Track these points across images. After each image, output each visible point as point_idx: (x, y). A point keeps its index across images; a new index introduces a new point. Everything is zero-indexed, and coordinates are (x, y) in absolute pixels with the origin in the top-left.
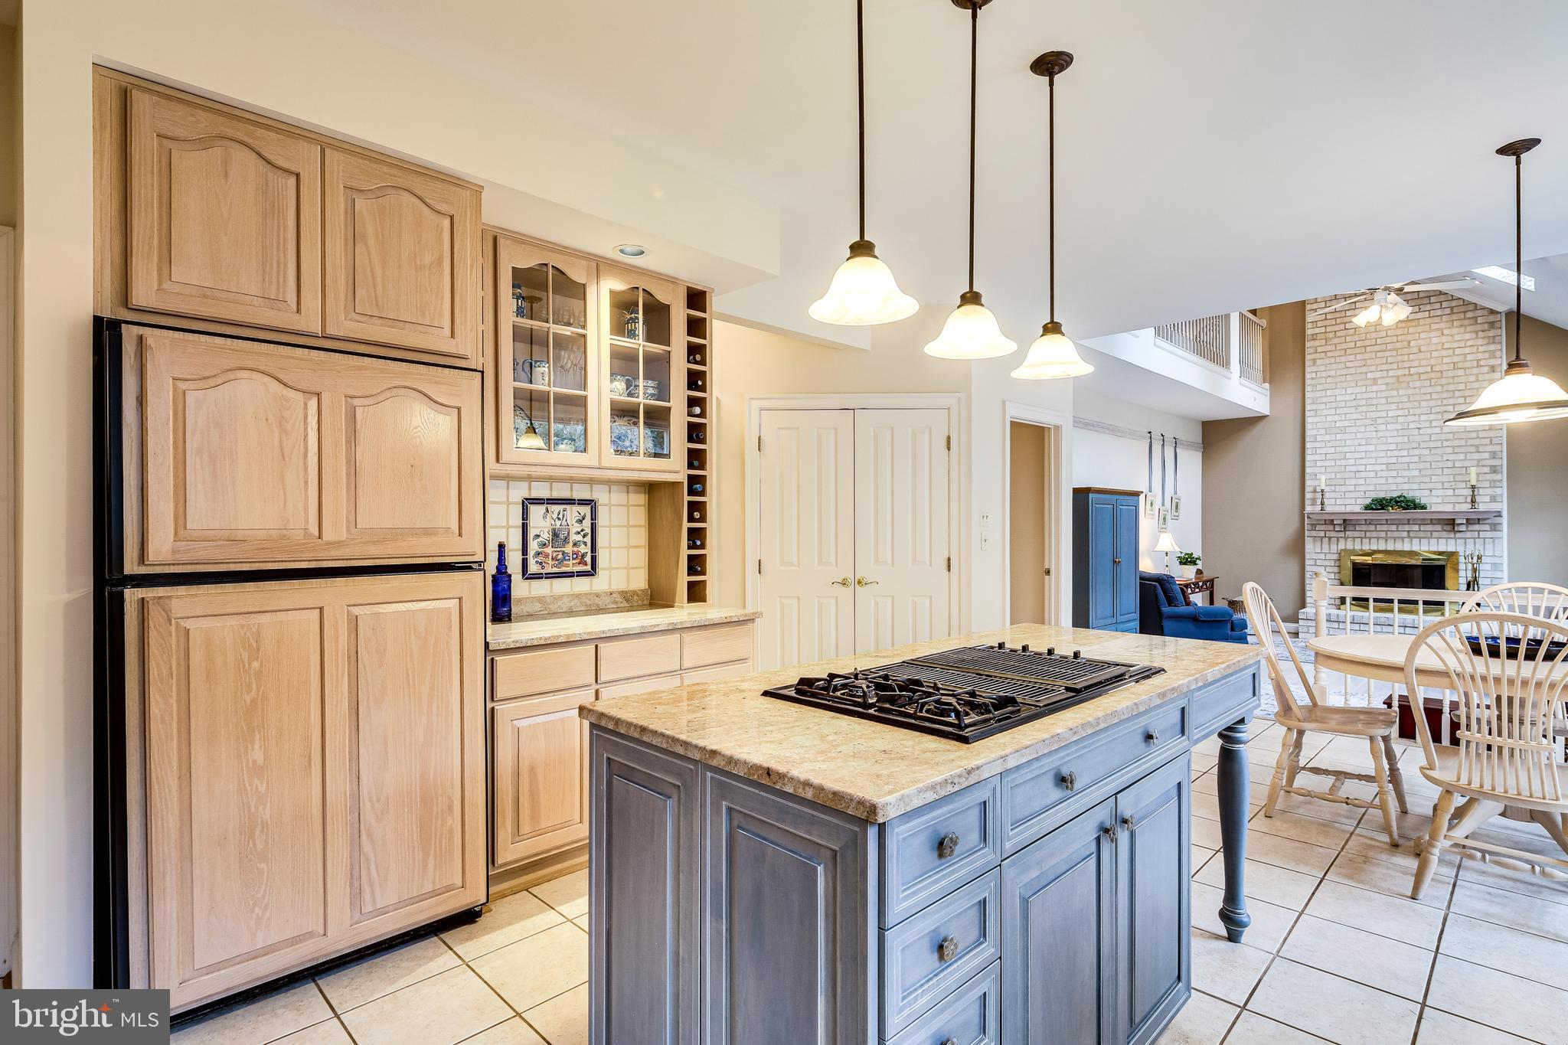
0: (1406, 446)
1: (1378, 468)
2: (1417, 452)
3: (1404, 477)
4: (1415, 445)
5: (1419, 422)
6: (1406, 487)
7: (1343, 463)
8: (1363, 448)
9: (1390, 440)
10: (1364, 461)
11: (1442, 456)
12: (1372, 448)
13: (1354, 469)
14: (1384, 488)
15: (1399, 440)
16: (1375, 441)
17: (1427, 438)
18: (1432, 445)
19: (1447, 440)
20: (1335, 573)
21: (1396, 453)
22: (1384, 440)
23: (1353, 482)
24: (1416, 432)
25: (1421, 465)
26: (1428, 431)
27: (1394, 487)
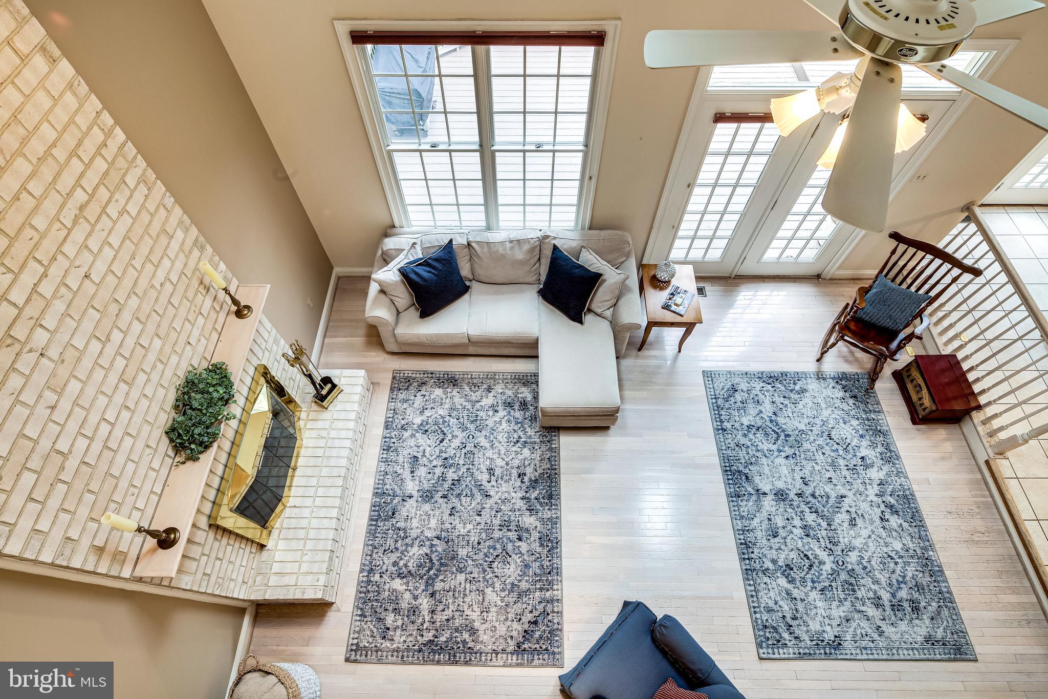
0: (107, 323)
1: (119, 399)
2: (126, 316)
3: (154, 367)
4: (113, 308)
5: (73, 265)
6: (169, 373)
7: (72, 463)
8: (65, 405)
9: (79, 342)
10: (94, 418)
11: (153, 286)
12: (74, 387)
13: (97, 446)
14: (155, 408)
15: (88, 326)
16: (63, 372)
17: (111, 280)
18: (127, 283)
19: (133, 257)
20: (228, 544)
21: (110, 350)
22: (70, 354)
23: (120, 459)
24: (89, 287)
25: (151, 327)
26: (100, 267)
27: (161, 392)
